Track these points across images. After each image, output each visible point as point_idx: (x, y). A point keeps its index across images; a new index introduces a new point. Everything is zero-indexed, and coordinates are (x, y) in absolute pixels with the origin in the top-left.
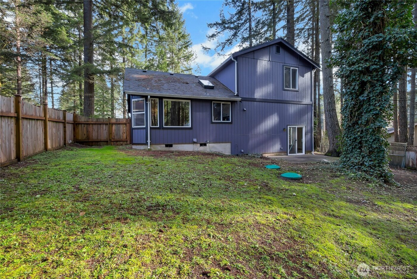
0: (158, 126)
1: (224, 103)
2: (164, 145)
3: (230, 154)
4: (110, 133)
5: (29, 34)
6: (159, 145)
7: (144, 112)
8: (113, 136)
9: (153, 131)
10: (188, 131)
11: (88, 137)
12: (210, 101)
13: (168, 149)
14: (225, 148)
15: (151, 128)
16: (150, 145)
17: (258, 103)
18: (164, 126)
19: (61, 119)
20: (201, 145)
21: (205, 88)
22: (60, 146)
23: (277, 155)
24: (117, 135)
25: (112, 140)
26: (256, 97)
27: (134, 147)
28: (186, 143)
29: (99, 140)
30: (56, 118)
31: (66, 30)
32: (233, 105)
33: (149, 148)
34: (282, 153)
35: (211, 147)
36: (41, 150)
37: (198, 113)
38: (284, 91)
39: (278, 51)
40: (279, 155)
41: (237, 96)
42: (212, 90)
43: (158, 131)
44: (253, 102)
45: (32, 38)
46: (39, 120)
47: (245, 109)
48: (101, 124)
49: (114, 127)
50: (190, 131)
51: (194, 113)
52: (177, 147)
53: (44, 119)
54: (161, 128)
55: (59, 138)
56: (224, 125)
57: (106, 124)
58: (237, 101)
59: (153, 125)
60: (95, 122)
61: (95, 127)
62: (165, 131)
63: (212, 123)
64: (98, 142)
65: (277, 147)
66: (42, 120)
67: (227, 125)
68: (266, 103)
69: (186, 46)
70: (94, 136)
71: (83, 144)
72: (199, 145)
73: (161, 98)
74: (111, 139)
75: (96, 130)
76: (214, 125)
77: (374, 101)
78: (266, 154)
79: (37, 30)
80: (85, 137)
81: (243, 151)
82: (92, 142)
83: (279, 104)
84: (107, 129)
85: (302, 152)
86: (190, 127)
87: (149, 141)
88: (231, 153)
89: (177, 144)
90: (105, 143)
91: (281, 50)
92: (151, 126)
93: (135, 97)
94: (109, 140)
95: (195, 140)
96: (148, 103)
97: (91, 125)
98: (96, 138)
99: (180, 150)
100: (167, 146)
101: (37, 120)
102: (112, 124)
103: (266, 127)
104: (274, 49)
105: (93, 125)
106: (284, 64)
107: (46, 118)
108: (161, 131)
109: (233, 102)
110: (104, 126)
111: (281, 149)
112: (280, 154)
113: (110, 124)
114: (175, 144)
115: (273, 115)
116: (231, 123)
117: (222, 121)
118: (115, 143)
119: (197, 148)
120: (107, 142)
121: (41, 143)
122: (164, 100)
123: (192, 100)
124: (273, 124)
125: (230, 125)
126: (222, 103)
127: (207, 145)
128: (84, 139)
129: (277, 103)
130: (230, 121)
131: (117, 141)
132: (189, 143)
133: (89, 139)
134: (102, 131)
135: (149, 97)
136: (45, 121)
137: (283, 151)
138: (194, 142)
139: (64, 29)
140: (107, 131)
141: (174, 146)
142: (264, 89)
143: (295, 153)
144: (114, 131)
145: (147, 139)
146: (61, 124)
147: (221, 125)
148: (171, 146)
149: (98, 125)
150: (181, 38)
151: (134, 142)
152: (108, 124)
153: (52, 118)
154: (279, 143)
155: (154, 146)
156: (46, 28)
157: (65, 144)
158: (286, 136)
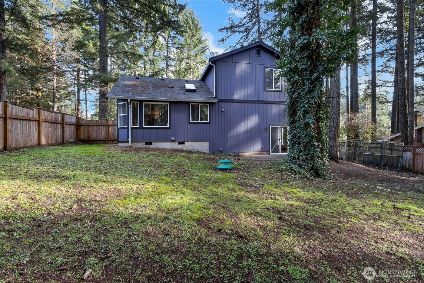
0: (139, 126)
1: (201, 104)
2: (144, 143)
3: (208, 152)
4: (107, 133)
5: (62, 49)
6: (140, 143)
7: (126, 114)
8: (110, 136)
9: (134, 130)
10: (166, 130)
11: (89, 136)
12: (188, 103)
13: (147, 146)
14: (203, 147)
15: (132, 128)
16: (131, 142)
17: (237, 104)
18: (144, 126)
19: (59, 120)
20: (180, 143)
21: (187, 91)
22: (57, 142)
23: (258, 154)
24: (113, 135)
25: (109, 140)
26: (235, 98)
27: (120, 144)
28: (164, 142)
29: (98, 140)
30: (53, 119)
31: (93, 43)
32: (211, 106)
33: (130, 145)
34: (264, 152)
35: (189, 145)
36: (33, 144)
37: (176, 115)
38: (265, 92)
39: (258, 53)
40: (260, 154)
41: (216, 97)
42: (194, 93)
43: (138, 130)
44: (232, 103)
45: (64, 51)
46: (33, 120)
47: (223, 110)
48: (99, 125)
49: (111, 128)
50: (169, 130)
51: (172, 114)
52: (155, 145)
53: (38, 120)
54: (141, 127)
55: (56, 136)
56: (202, 125)
57: (104, 125)
58: (215, 103)
59: (133, 125)
60: (95, 123)
61: (95, 128)
62: (145, 130)
63: (190, 123)
64: (97, 141)
65: (258, 147)
66: (36, 121)
67: (205, 125)
68: (246, 104)
69: (203, 51)
70: (94, 135)
71: (84, 143)
72: (177, 143)
73: (141, 101)
74: (108, 138)
75: (95, 131)
76: (192, 125)
77: (304, 98)
78: (247, 153)
79: (70, 45)
80: (86, 137)
81: (221, 149)
82: (92, 141)
83: (260, 105)
84: (105, 130)
85: (286, 152)
86: (169, 126)
87: (130, 139)
88: (210, 151)
89: (156, 142)
90: (103, 142)
91: (262, 53)
92: (132, 126)
93: (120, 101)
94: (106, 140)
95: (173, 139)
96: (130, 106)
97: (91, 127)
98: (95, 138)
99: (159, 148)
100: (147, 143)
101: (30, 120)
102: (109, 125)
103: (246, 127)
104: (254, 51)
105: (93, 126)
106: (265, 66)
107: (40, 119)
108: (142, 130)
109: (211, 104)
110: (103, 127)
111: (262, 148)
112: (262, 153)
113: (107, 125)
114: (154, 142)
115: (254, 116)
116: (209, 123)
117: (200, 121)
118: (111, 142)
119: (176, 146)
120: (105, 141)
121: (34, 139)
122: (144, 103)
123: (170, 102)
124: (254, 124)
125: (208, 125)
126: (200, 105)
127: (186, 143)
128: (85, 138)
129: (258, 103)
130: (208, 121)
131: (113, 141)
132: (168, 142)
133: (89, 138)
134: (100, 131)
135: (129, 100)
136: (39, 122)
137: (265, 150)
138: (172, 140)
139: (91, 42)
140: (105, 132)
141: (153, 143)
142: (243, 91)
143: (278, 152)
144: (110, 132)
145: (128, 138)
146: (59, 124)
147: (198, 125)
148: (150, 144)
149: (98, 126)
150: (198, 44)
151: (119, 140)
152: (105, 125)
153: (48, 120)
154: (260, 142)
155: (135, 144)
156: (76, 42)
157: (63, 141)
158: (268, 135)
